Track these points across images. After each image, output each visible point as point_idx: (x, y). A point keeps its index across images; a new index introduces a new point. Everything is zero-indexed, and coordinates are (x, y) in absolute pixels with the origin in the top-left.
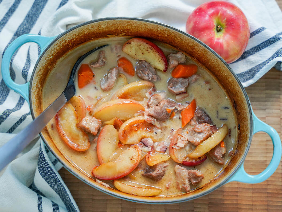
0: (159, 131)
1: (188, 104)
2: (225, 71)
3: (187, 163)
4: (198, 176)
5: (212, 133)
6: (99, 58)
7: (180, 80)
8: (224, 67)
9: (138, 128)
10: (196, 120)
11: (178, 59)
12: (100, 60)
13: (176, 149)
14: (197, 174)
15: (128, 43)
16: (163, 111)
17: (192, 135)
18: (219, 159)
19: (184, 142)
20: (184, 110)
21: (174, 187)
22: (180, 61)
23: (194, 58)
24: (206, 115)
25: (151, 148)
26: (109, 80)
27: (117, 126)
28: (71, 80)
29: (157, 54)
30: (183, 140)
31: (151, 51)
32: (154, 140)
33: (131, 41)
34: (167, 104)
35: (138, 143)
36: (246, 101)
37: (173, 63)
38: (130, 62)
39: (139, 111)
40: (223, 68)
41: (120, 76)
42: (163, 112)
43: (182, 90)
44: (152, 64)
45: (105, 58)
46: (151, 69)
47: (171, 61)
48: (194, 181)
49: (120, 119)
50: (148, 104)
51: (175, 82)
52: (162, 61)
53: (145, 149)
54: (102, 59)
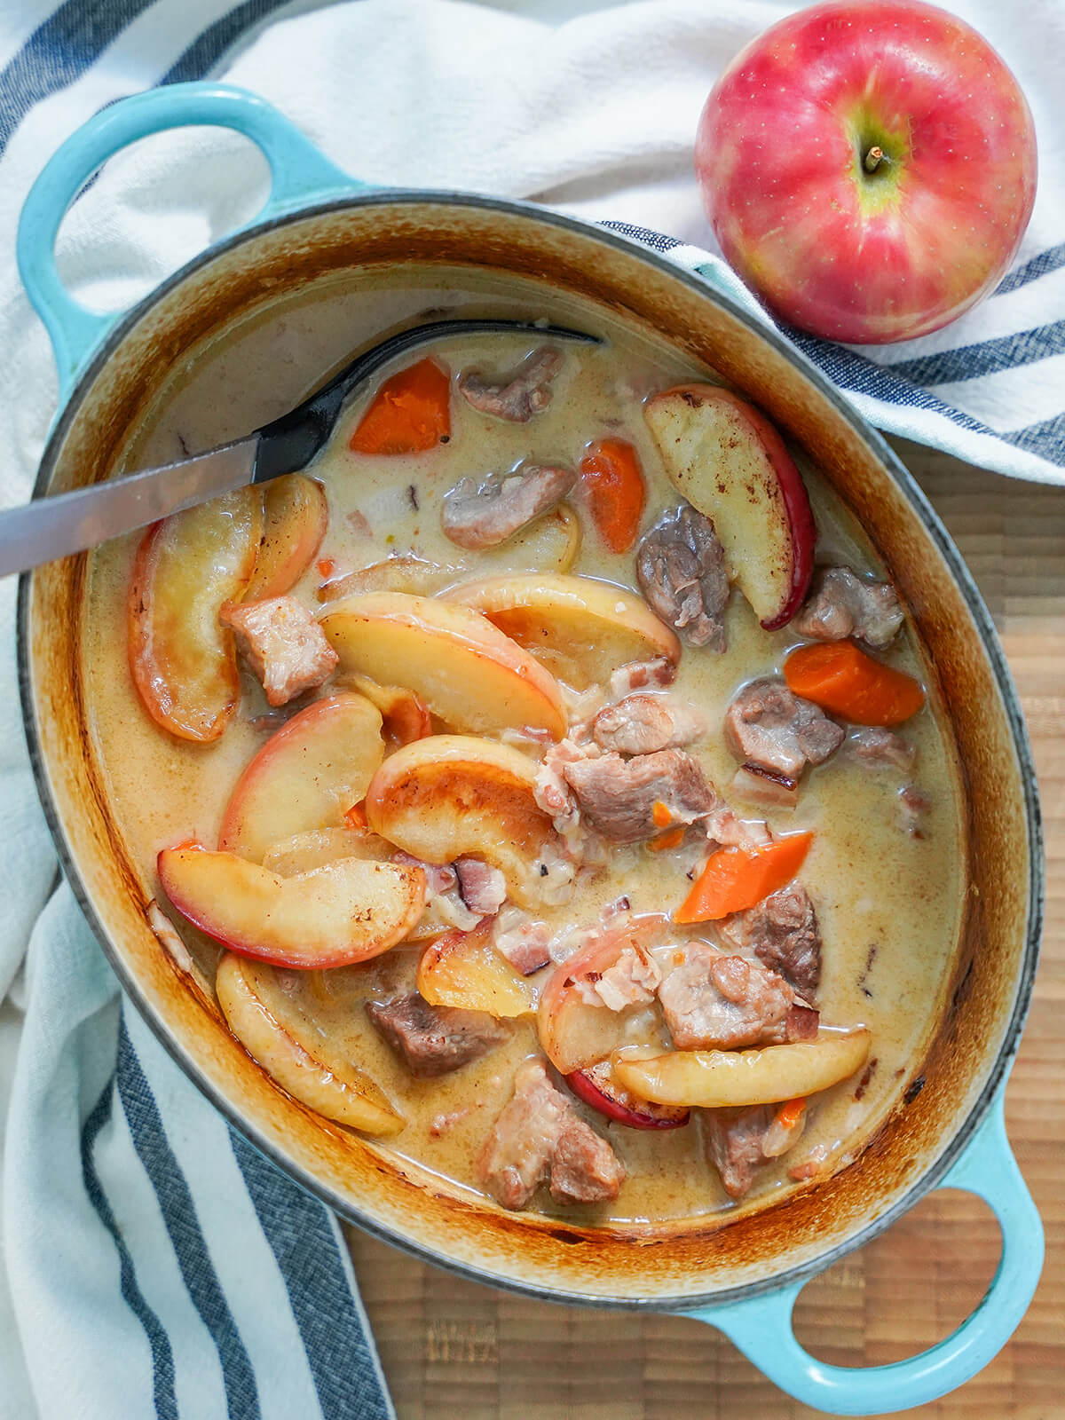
0: (562, 870)
1: (765, 837)
2: (1013, 825)
3: (587, 1086)
4: (594, 1175)
5: (779, 1038)
6: (521, 375)
7: (806, 712)
8: (1018, 809)
9: (480, 802)
10: (752, 932)
11: (863, 614)
12: (517, 391)
13: (580, 996)
14: (594, 1166)
15: (686, 397)
16: (633, 801)
17: (690, 987)
18: (733, 1164)
19: (634, 991)
20: (735, 850)
21: (467, 1146)
22: (862, 631)
23: (931, 657)
24: (810, 934)
25: (477, 919)
26: (497, 507)
27: (395, 728)
28: (334, 393)
29: (780, 533)
30: (638, 982)
31: (766, 502)
32: (516, 897)
33: (709, 397)
34: (672, 782)
35: (439, 862)
36: (1008, 1026)
37: (827, 616)
38: (642, 485)
39: (534, 727)
40: (1012, 811)
41: (559, 517)
42: (629, 805)
43: (787, 761)
44: (734, 557)
45: (545, 392)
46: (713, 576)
47: (822, 604)
48: (566, 1182)
49: (429, 706)
50: (595, 721)
51: (777, 710)
52: (783, 581)
53: (450, 907)
54: (531, 386)
